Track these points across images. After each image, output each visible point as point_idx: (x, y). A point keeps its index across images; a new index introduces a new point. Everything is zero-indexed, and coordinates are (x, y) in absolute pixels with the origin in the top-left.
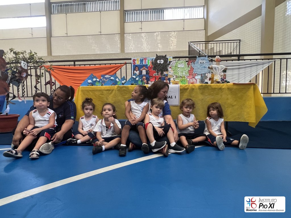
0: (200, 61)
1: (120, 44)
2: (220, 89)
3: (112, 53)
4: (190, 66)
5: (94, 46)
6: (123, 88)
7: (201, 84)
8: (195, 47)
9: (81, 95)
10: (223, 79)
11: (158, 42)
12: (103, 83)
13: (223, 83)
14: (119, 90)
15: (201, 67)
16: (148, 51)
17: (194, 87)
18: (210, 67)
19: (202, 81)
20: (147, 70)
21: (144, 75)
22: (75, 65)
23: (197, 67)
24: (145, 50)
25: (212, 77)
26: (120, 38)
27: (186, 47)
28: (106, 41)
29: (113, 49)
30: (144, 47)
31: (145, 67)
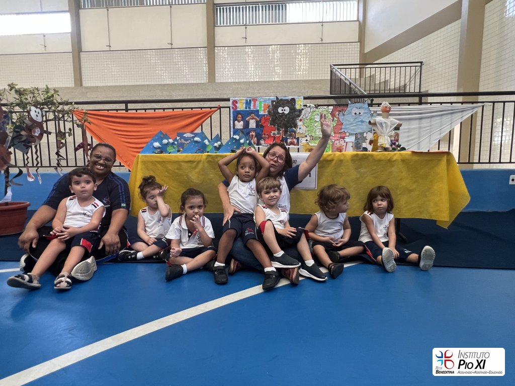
0: (355, 110)
1: (207, 65)
2: (390, 162)
3: (192, 82)
4: (335, 119)
5: (160, 69)
6: (217, 158)
7: (356, 153)
8: (341, 74)
9: (142, 170)
10: (394, 142)
11: (276, 63)
12: (180, 148)
13: (394, 149)
14: (210, 161)
15: (357, 120)
16: (257, 80)
17: (342, 158)
18: (372, 121)
19: (357, 146)
20: (258, 119)
21: (253, 130)
22: (127, 110)
23: (349, 121)
24: (252, 77)
25: (375, 138)
26: (207, 54)
27: (326, 72)
28: (182, 61)
29: (195, 76)
30: (250, 72)
31: (253, 115)
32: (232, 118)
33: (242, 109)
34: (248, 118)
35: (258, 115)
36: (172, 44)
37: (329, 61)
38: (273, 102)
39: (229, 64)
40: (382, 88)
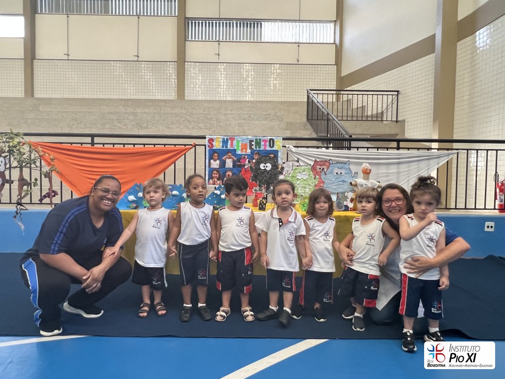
7: (337, 214)
8: (318, 102)
11: (250, 82)
18: (353, 183)
20: (235, 159)
21: (230, 169)
26: (176, 69)
27: (302, 94)
28: (148, 74)
29: (162, 91)
30: (223, 90)
31: (230, 154)
32: (207, 157)
33: (218, 148)
34: (225, 157)
36: (138, 56)
37: (305, 85)
38: (251, 141)
39: (200, 81)
40: (360, 114)
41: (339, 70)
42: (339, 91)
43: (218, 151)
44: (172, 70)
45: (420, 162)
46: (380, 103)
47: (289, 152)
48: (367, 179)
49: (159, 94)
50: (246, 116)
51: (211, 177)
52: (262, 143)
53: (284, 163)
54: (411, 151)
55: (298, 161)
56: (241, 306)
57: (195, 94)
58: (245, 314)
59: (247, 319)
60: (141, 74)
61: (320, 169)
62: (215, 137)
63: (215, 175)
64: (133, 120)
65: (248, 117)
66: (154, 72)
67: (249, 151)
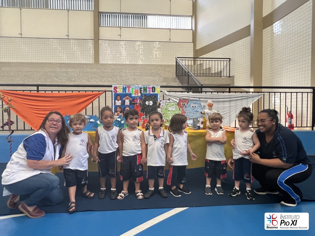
8: (182, 65)
16: (128, 63)
18: (203, 112)
20: (131, 99)
21: (128, 106)
25: (205, 121)
26: (93, 44)
27: (173, 60)
28: (75, 47)
29: (85, 58)
30: (123, 58)
31: (128, 97)
32: (113, 98)
33: (120, 93)
34: (124, 98)
35: (131, 97)
36: (68, 36)
37: (175, 55)
38: (141, 88)
39: (109, 52)
40: (208, 72)
41: (195, 46)
42: (195, 58)
43: (120, 95)
44: (91, 44)
45: (243, 100)
46: (219, 65)
47: (164, 95)
48: (211, 110)
49: (83, 60)
50: (138, 74)
51: (116, 111)
52: (148, 90)
53: (161, 101)
54: (237, 94)
55: (169, 100)
56: (135, 190)
57: (106, 60)
58: (137, 194)
59: (139, 197)
60: (70, 47)
61: (183, 104)
62: (118, 86)
63: (119, 110)
64: (65, 76)
65: (140, 74)
66: (79, 46)
67: (139, 94)
